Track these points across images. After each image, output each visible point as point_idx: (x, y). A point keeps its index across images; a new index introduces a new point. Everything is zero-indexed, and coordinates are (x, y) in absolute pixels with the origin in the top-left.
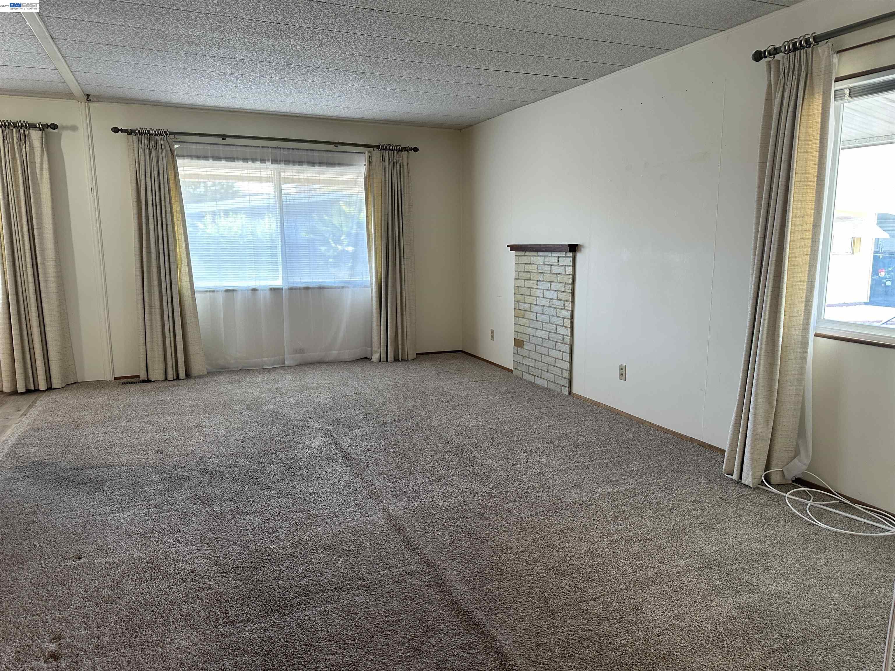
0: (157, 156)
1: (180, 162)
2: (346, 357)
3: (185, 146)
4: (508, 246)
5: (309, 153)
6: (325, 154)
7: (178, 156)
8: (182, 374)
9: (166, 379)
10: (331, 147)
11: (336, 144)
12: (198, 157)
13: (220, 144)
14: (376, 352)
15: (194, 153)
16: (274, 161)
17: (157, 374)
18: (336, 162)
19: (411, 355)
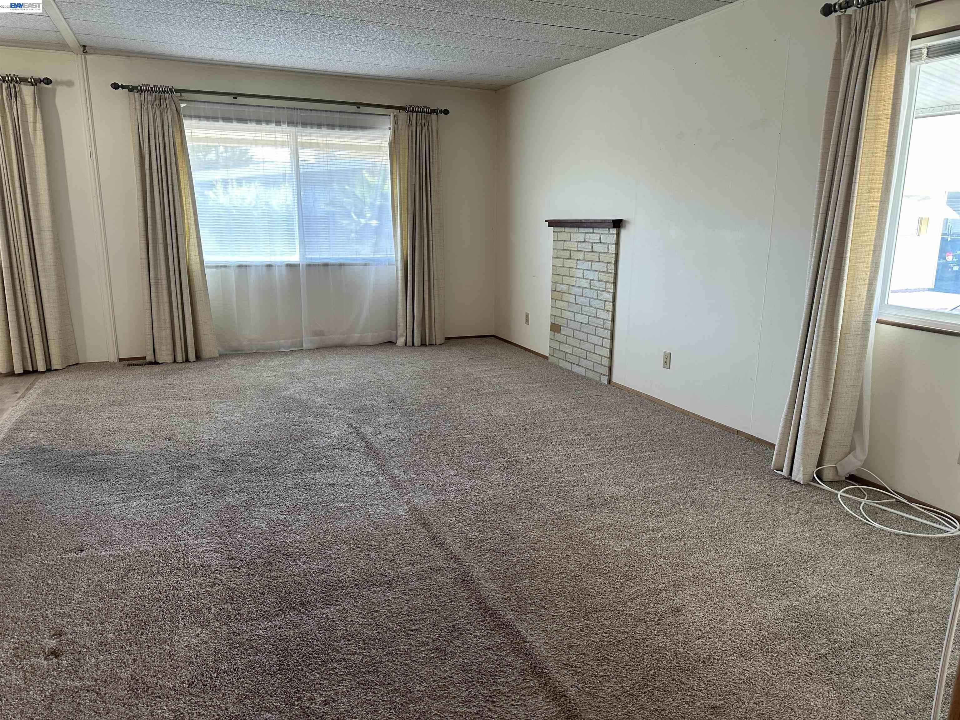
0: (162, 116)
1: (186, 123)
2: (369, 341)
3: (192, 105)
4: (546, 221)
5: (329, 114)
6: (346, 116)
7: (185, 116)
8: (192, 356)
9: (175, 361)
10: (353, 108)
11: (359, 105)
12: (207, 118)
13: (231, 104)
14: (402, 335)
15: (203, 114)
16: (291, 123)
17: (164, 355)
18: (358, 125)
19: (440, 340)
